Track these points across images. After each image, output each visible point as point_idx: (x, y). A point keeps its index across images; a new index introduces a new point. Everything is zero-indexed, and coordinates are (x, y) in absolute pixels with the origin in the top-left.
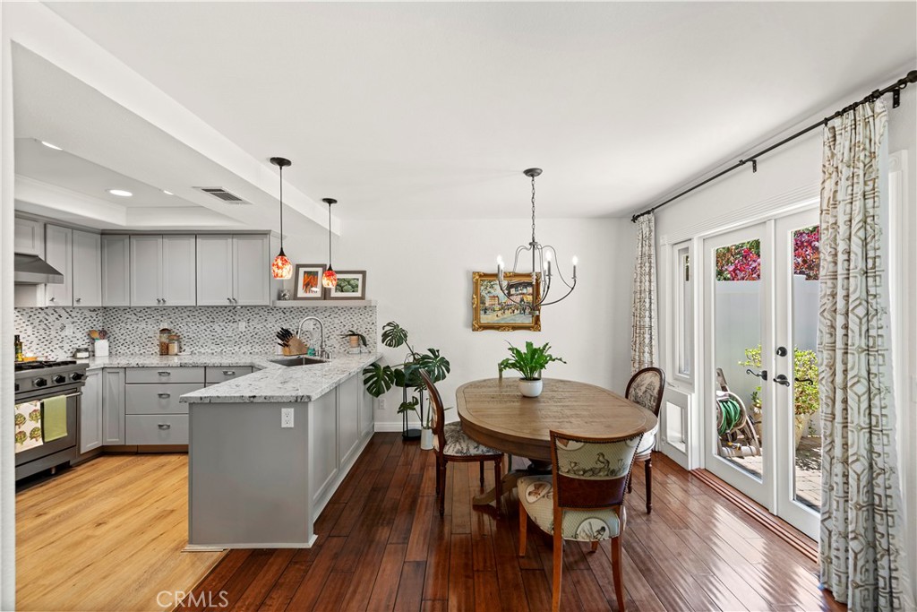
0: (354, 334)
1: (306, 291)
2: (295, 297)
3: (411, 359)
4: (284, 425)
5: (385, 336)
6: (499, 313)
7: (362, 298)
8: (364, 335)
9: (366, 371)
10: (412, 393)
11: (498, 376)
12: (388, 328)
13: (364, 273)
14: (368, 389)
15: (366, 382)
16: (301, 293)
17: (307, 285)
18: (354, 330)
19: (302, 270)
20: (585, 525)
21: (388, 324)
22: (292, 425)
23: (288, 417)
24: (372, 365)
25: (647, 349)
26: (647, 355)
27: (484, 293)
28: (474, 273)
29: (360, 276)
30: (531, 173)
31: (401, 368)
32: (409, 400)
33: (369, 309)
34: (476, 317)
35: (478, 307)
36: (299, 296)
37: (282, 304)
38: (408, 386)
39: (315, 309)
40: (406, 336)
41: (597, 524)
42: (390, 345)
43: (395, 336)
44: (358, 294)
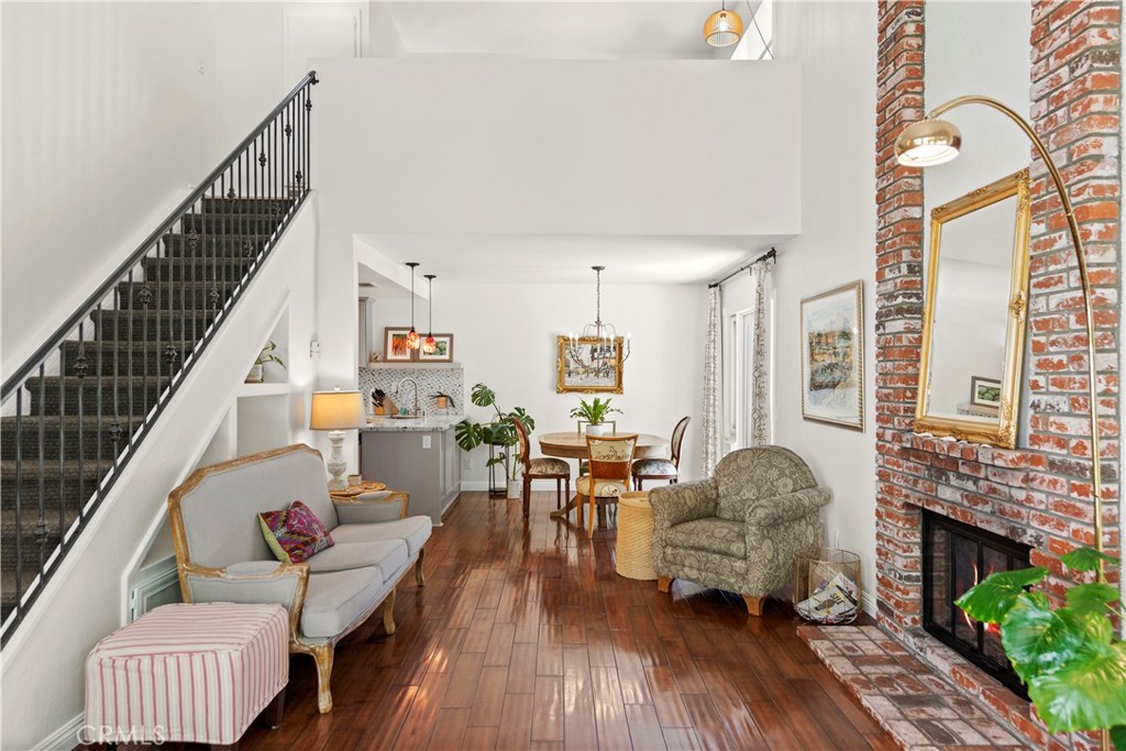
0: (442, 396)
1: (395, 354)
2: (385, 360)
3: (498, 420)
4: (424, 447)
5: (475, 396)
6: (583, 376)
7: (450, 361)
8: (452, 396)
9: (458, 428)
10: (499, 450)
11: (577, 431)
12: (477, 389)
13: (451, 336)
14: (460, 444)
15: (458, 438)
16: (390, 356)
17: (396, 348)
18: (442, 391)
19: (391, 333)
20: (606, 488)
21: (477, 386)
22: (429, 446)
23: (427, 442)
24: (463, 422)
25: (711, 409)
26: (711, 414)
27: (568, 357)
28: (559, 337)
29: (447, 339)
30: (597, 269)
31: (489, 426)
32: (497, 456)
33: (457, 371)
34: (561, 380)
35: (563, 370)
36: (389, 358)
37: (375, 366)
38: (495, 444)
39: (404, 372)
40: (493, 397)
41: (612, 488)
42: (480, 405)
43: (483, 397)
44: (446, 357)
